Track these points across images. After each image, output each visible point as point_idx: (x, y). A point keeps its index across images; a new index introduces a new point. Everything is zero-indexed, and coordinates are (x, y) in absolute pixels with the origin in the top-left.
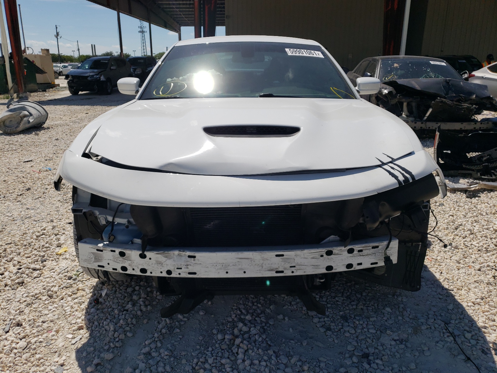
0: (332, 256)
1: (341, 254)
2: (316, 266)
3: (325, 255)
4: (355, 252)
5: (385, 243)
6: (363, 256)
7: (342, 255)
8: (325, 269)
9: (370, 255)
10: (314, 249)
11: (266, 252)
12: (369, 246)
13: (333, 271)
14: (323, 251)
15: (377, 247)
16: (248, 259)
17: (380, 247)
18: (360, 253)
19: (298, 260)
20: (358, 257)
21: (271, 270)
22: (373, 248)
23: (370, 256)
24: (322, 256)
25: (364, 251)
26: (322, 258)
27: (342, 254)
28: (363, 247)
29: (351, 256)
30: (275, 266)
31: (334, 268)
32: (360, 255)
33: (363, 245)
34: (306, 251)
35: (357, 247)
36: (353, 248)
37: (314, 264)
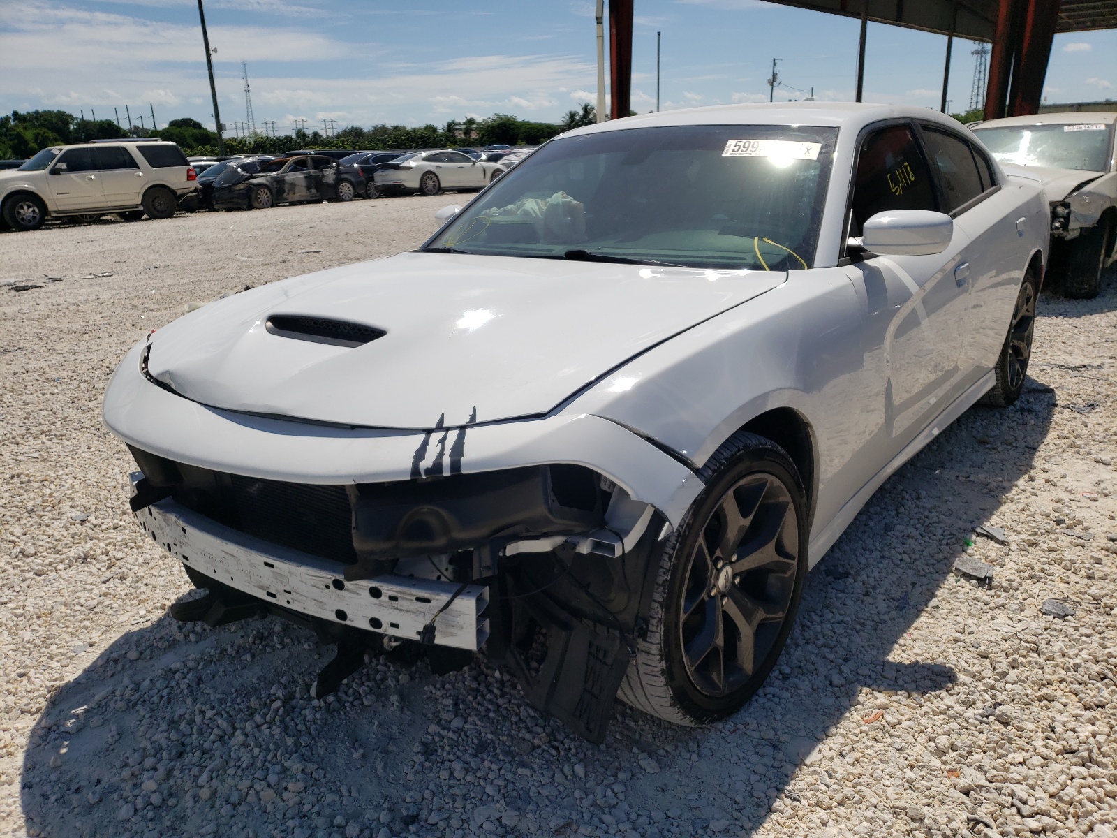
0: (343, 593)
1: (358, 594)
2: (321, 604)
3: (331, 585)
4: (384, 598)
5: (445, 598)
6: (400, 610)
7: (358, 596)
8: (334, 614)
9: (414, 613)
10: (314, 569)
11: (252, 552)
12: (409, 592)
13: (347, 622)
14: (329, 577)
15: (428, 601)
16: (234, 556)
17: (433, 603)
18: (394, 602)
19: (293, 584)
20: (391, 611)
21: (261, 588)
22: (419, 599)
23: (413, 615)
24: (327, 587)
25: (400, 602)
26: (327, 590)
27: (360, 595)
28: (396, 592)
29: (375, 604)
30: (266, 583)
31: (348, 616)
32: (394, 608)
33: (398, 588)
34: (303, 569)
35: (387, 589)
36: (380, 588)
37: (317, 599)
